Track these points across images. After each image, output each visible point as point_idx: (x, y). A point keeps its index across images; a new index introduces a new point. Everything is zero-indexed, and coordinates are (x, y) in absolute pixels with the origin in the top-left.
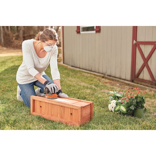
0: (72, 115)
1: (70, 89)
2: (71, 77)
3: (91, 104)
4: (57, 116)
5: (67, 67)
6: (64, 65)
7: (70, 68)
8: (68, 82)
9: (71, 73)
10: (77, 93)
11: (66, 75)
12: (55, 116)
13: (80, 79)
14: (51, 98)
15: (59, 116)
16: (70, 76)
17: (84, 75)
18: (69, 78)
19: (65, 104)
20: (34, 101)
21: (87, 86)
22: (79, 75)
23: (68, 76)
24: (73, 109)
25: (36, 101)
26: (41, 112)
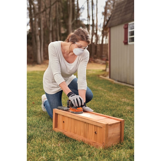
0: (96, 134)
1: (107, 104)
2: (114, 92)
3: (121, 122)
4: (80, 135)
5: (113, 82)
6: (110, 79)
7: (115, 83)
8: (108, 97)
9: (115, 87)
10: (114, 110)
11: (107, 90)
12: (78, 135)
13: (123, 94)
14: (75, 112)
15: (82, 134)
16: (112, 91)
17: (129, 91)
18: (110, 93)
19: (89, 120)
20: (57, 114)
21: (128, 102)
22: (123, 90)
23: (110, 91)
24: (98, 126)
25: (59, 115)
26: (63, 129)
